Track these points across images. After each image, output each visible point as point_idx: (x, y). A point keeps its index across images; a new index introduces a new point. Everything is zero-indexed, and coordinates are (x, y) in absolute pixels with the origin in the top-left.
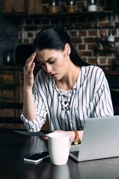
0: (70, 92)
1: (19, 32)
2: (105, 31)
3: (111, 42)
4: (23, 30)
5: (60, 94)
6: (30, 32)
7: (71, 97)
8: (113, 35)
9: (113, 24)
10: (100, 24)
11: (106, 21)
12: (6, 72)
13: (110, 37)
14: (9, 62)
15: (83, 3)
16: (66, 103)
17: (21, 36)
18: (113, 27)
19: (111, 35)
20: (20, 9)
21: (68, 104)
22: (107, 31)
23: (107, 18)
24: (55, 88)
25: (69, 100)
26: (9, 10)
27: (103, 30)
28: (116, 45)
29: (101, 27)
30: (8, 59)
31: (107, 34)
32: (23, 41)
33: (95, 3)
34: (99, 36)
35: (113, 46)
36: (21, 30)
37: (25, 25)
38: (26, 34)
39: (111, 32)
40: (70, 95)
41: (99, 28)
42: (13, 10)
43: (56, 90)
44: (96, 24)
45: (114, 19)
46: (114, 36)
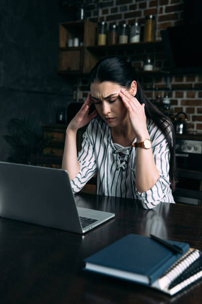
0: (129, 149)
1: (75, 92)
2: (161, 93)
3: (167, 105)
4: (78, 89)
5: (115, 151)
6: (85, 92)
7: (128, 155)
8: (169, 97)
9: (170, 86)
10: (155, 86)
11: (163, 83)
12: (56, 130)
13: (165, 99)
14: (62, 121)
15: (140, 64)
16: (122, 162)
17: (76, 96)
18: (169, 89)
19: (167, 97)
20: (75, 67)
21: (124, 163)
22: (163, 93)
23: (163, 79)
24: (110, 143)
25: (126, 158)
26: (65, 68)
27: (159, 92)
28: (171, 108)
29: (157, 89)
30: (61, 117)
31: (163, 96)
32: (78, 101)
33: (151, 63)
34: (154, 98)
35: (168, 108)
36: (76, 90)
37: (80, 85)
38: (82, 94)
39: (167, 94)
40: (128, 152)
41: (155, 90)
42: (69, 68)
43: (111, 145)
44: (152, 86)
45: (171, 81)
46: (169, 99)
